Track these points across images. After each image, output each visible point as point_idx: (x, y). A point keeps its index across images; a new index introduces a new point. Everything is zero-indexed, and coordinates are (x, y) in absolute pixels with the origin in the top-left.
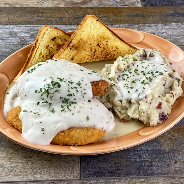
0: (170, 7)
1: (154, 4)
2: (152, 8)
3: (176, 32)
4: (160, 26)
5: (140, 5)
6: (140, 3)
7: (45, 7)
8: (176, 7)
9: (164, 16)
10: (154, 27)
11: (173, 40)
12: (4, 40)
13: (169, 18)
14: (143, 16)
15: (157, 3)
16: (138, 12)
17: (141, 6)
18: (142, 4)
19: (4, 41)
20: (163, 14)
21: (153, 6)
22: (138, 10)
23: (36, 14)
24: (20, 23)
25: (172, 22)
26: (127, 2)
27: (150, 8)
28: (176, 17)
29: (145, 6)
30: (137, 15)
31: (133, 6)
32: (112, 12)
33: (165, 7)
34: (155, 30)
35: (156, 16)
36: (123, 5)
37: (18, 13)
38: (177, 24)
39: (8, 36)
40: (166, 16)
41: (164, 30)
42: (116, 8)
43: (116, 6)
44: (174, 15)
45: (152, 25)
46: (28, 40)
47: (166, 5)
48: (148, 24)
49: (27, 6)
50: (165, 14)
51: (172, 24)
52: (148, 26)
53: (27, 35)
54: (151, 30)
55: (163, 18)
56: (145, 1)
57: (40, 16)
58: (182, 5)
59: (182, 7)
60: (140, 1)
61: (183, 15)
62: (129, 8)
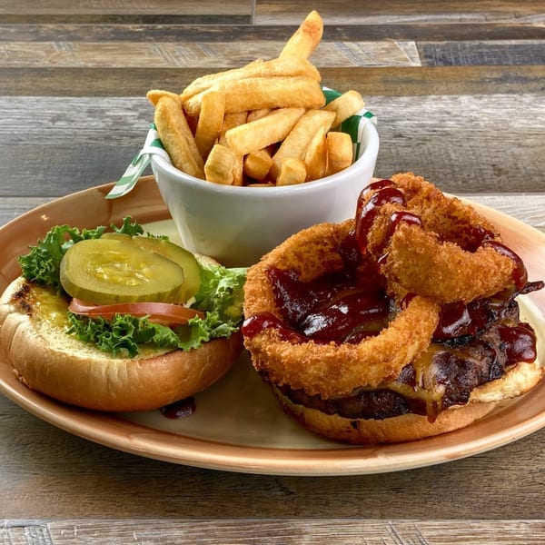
0: (493, 67)
1: (453, 61)
2: (446, 68)
3: (504, 110)
4: (464, 99)
5: (417, 63)
6: (418, 60)
7: (181, 67)
8: (507, 67)
9: (477, 83)
10: (451, 101)
11: (496, 123)
12: (72, 121)
13: (490, 87)
14: (423, 82)
15: (460, 60)
16: (411, 75)
17: (419, 65)
18: (422, 63)
19: (72, 124)
20: (474, 80)
21: (451, 65)
22: (408, 73)
23: (156, 79)
24: (117, 93)
25: (496, 92)
26: (384, 59)
27: (442, 70)
28: (508, 85)
29: (431, 65)
30: (410, 81)
31: (400, 65)
32: (346, 76)
33: (482, 67)
34: (451, 106)
35: (456, 82)
36: (374, 63)
37: (114, 77)
38: (511, 96)
39: (83, 115)
40: (483, 81)
41: (474, 107)
43: (356, 66)
44: (501, 80)
45: (445, 97)
46: (131, 121)
47: (483, 64)
48: (434, 97)
49: (139, 66)
50: (479, 79)
51: (495, 96)
52: (434, 99)
53: (129, 113)
54: (442, 106)
55: (474, 86)
56: (430, 57)
57: (166, 82)
58: (524, 63)
59: (524, 68)
60: (417, 56)
61: (525, 80)
62: (388, 68)
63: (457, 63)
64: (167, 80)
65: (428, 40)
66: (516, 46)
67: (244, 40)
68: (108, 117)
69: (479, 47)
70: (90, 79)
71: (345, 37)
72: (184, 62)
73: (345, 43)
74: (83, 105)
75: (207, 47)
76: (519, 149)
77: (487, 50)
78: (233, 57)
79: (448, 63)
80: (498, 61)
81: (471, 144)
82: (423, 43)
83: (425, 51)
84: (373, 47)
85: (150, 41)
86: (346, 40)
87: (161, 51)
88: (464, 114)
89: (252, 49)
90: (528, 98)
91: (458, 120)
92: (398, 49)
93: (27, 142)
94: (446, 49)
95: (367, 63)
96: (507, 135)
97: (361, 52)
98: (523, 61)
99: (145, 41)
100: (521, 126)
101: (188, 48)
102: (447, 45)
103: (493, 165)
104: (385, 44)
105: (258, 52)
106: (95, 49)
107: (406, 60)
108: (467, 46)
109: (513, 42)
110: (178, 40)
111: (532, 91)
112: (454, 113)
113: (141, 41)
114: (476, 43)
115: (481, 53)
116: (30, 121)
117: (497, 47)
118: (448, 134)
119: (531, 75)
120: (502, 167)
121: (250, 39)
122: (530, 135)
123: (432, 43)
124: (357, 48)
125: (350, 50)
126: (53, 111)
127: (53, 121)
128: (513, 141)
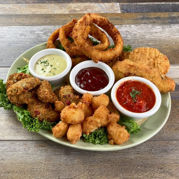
0: (140, 14)
1: (129, 11)
3: (143, 31)
4: (133, 26)
5: (119, 12)
6: (120, 10)
7: (55, 13)
8: (144, 13)
9: (136, 20)
10: (129, 27)
11: (141, 36)
12: (26, 36)
13: (139, 21)
14: (121, 19)
15: (131, 10)
16: (118, 16)
17: (120, 12)
19: (26, 37)
20: (135, 18)
21: (129, 13)
22: (117, 15)
23: (48, 18)
24: (38, 25)
25: (141, 24)
26: (111, 10)
27: (126, 14)
28: (144, 20)
29: (123, 12)
30: (117, 19)
31: (115, 13)
33: (137, 14)
34: (129, 29)
35: (130, 19)
36: (108, 12)
37: (37, 18)
38: (145, 25)
39: (29, 33)
40: (137, 19)
41: (135, 29)
42: (103, 14)
43: (103, 13)
44: (142, 19)
45: (127, 25)
46: (42, 36)
47: (137, 12)
48: (124, 25)
49: (44, 13)
50: (136, 18)
51: (141, 25)
52: (125, 26)
53: (41, 33)
54: (127, 29)
55: (135, 21)
56: (123, 9)
57: (51, 20)
58: (149, 12)
59: (149, 14)
60: (120, 9)
61: (149, 19)
62: (112, 14)
63: (131, 12)
64: (52, 19)
65: (123, 3)
66: (146, 5)
67: (73, 2)
68: (35, 34)
69: (136, 5)
70: (30, 19)
71: (100, 1)
73: (100, 4)
74: (28, 29)
75: (63, 6)
77: (138, 7)
78: (70, 9)
79: (128, 12)
80: (142, 11)
81: (135, 44)
82: (121, 4)
83: (122, 7)
84: (108, 5)
85: (47, 3)
86: (100, 3)
87: (50, 7)
88: (133, 33)
89: (75, 6)
90: (150, 26)
91: (131, 35)
92: (114, 6)
93: (13, 45)
94: (127, 6)
95: (106, 11)
96: (144, 41)
97: (104, 7)
98: (148, 11)
99: (46, 3)
100: (148, 37)
101: (57, 6)
102: (128, 5)
104: (111, 4)
105: (76, 7)
106: (33, 7)
107: (117, 10)
108: (133, 5)
109: (146, 3)
110: (55, 3)
111: (150, 23)
112: (130, 32)
113: (45, 3)
114: (136, 4)
115: (137, 8)
116: (14, 36)
117: (141, 5)
118: (128, 41)
119: (150, 17)
121: (74, 2)
122: (151, 41)
123: (124, 4)
124: (103, 6)
125: (101, 6)
126: (21, 32)
127: (21, 36)
128: (146, 44)
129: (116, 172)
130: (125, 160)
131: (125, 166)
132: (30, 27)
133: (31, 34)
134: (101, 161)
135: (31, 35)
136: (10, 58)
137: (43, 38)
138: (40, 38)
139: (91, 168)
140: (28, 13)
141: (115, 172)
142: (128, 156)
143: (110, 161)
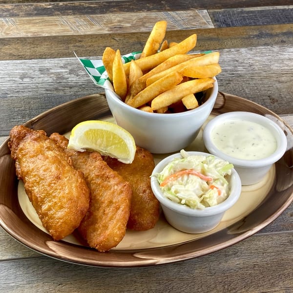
0: (252, 27)
1: (231, 24)
2: (228, 29)
3: (265, 58)
4: (243, 50)
5: (211, 26)
6: (211, 23)
7: (82, 34)
8: (260, 27)
9: (247, 38)
10: (236, 53)
11: (263, 67)
12: (33, 78)
13: (255, 41)
14: (218, 39)
15: (234, 22)
16: (210, 35)
17: (213, 27)
18: (214, 25)
19: (33, 80)
20: (244, 36)
21: (230, 26)
22: (209, 33)
23: (71, 43)
24: (52, 56)
25: (258, 45)
26: (193, 23)
27: (225, 30)
28: (263, 39)
29: (219, 27)
30: (210, 39)
31: (203, 28)
32: (175, 37)
33: (247, 28)
34: (237, 55)
35: (235, 39)
36: (189, 27)
37: (46, 44)
38: (266, 47)
39: (37, 73)
40: (249, 38)
41: (249, 56)
42: (180, 31)
43: (179, 29)
44: (260, 36)
45: (233, 50)
46: (66, 76)
47: (247, 25)
48: (226, 50)
49: (57, 34)
50: (247, 36)
51: (258, 48)
52: (228, 52)
53: (64, 70)
54: (232, 56)
55: (246, 41)
56: (218, 21)
58: (268, 23)
59: (269, 26)
60: (211, 20)
61: (271, 35)
62: (198, 30)
63: (233, 25)
64: (77, 44)
65: (213, 9)
66: (261, 11)
67: (112, 12)
68: (52, 73)
69: (242, 12)
70: (32, 46)
71: (168, 8)
72: (83, 30)
73: (169, 12)
75: (93, 19)
76: (280, 84)
77: (246, 15)
78: (110, 25)
79: (228, 25)
80: (254, 22)
81: (254, 82)
82: (211, 11)
83: (214, 17)
84: (185, 15)
85: (58, 15)
86: (169, 10)
87: (67, 22)
88: (245, 62)
89: (119, 19)
90: (276, 48)
91: (243, 66)
92: (199, 16)
93: (12, 95)
94: (224, 14)
95: (185, 27)
96: (271, 75)
97: (179, 18)
98: (267, 22)
99: (55, 15)
100: (276, 68)
101: (82, 19)
102: (224, 12)
103: (269, 96)
104: (190, 13)
105: (123, 21)
106: (29, 22)
107: (205, 24)
108: (235, 12)
109: (259, 8)
110: (74, 14)
111: (277, 43)
112: (240, 61)
113: (53, 15)
114: (240, 10)
115: (243, 17)
116: (8, 79)
117: (252, 12)
118: (241, 76)
119: (274, 32)
120: (274, 97)
121: (115, 11)
122: (283, 74)
123: (216, 10)
124: (176, 16)
125: (173, 17)
126: (20, 71)
127: (22, 78)
128: (275, 79)
129: (272, 281)
130: (282, 262)
131: (284, 270)
132: (36, 61)
133: (42, 74)
134: (241, 267)
135: (42, 76)
136: (14, 119)
137: (70, 79)
138: (64, 81)
139: (226, 280)
140: (23, 34)
141: (269, 280)
142: (285, 256)
143: (257, 266)
